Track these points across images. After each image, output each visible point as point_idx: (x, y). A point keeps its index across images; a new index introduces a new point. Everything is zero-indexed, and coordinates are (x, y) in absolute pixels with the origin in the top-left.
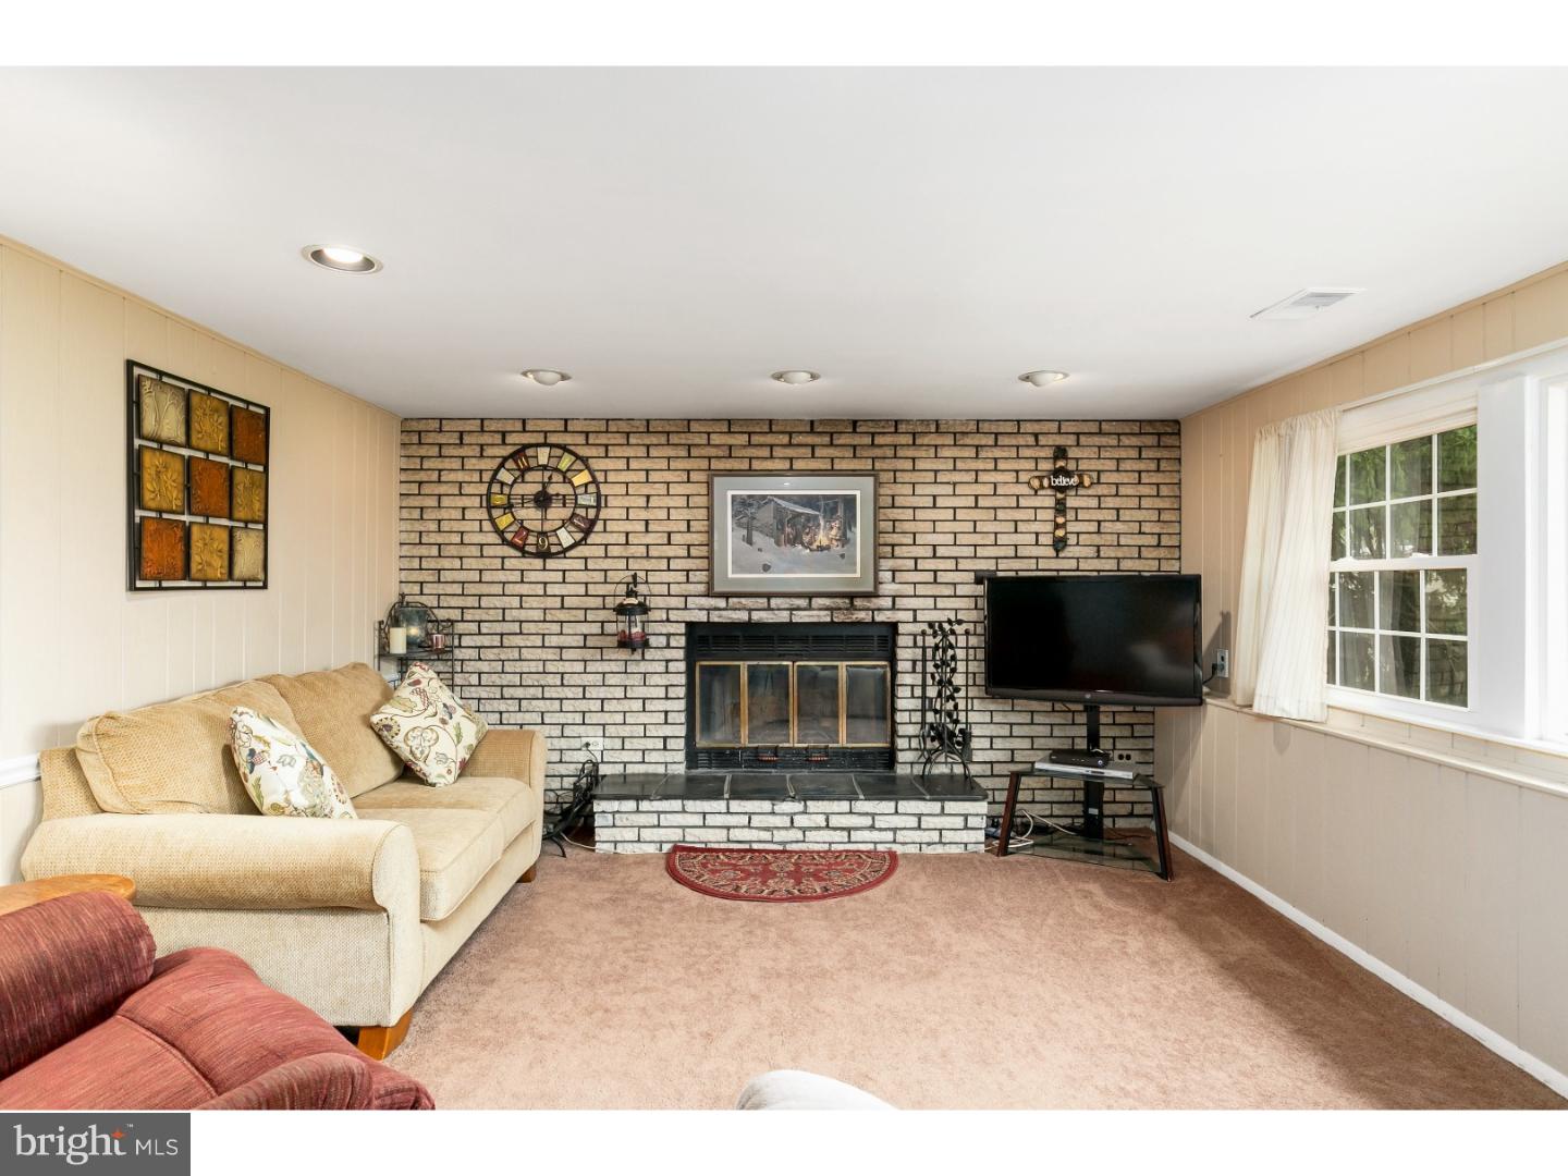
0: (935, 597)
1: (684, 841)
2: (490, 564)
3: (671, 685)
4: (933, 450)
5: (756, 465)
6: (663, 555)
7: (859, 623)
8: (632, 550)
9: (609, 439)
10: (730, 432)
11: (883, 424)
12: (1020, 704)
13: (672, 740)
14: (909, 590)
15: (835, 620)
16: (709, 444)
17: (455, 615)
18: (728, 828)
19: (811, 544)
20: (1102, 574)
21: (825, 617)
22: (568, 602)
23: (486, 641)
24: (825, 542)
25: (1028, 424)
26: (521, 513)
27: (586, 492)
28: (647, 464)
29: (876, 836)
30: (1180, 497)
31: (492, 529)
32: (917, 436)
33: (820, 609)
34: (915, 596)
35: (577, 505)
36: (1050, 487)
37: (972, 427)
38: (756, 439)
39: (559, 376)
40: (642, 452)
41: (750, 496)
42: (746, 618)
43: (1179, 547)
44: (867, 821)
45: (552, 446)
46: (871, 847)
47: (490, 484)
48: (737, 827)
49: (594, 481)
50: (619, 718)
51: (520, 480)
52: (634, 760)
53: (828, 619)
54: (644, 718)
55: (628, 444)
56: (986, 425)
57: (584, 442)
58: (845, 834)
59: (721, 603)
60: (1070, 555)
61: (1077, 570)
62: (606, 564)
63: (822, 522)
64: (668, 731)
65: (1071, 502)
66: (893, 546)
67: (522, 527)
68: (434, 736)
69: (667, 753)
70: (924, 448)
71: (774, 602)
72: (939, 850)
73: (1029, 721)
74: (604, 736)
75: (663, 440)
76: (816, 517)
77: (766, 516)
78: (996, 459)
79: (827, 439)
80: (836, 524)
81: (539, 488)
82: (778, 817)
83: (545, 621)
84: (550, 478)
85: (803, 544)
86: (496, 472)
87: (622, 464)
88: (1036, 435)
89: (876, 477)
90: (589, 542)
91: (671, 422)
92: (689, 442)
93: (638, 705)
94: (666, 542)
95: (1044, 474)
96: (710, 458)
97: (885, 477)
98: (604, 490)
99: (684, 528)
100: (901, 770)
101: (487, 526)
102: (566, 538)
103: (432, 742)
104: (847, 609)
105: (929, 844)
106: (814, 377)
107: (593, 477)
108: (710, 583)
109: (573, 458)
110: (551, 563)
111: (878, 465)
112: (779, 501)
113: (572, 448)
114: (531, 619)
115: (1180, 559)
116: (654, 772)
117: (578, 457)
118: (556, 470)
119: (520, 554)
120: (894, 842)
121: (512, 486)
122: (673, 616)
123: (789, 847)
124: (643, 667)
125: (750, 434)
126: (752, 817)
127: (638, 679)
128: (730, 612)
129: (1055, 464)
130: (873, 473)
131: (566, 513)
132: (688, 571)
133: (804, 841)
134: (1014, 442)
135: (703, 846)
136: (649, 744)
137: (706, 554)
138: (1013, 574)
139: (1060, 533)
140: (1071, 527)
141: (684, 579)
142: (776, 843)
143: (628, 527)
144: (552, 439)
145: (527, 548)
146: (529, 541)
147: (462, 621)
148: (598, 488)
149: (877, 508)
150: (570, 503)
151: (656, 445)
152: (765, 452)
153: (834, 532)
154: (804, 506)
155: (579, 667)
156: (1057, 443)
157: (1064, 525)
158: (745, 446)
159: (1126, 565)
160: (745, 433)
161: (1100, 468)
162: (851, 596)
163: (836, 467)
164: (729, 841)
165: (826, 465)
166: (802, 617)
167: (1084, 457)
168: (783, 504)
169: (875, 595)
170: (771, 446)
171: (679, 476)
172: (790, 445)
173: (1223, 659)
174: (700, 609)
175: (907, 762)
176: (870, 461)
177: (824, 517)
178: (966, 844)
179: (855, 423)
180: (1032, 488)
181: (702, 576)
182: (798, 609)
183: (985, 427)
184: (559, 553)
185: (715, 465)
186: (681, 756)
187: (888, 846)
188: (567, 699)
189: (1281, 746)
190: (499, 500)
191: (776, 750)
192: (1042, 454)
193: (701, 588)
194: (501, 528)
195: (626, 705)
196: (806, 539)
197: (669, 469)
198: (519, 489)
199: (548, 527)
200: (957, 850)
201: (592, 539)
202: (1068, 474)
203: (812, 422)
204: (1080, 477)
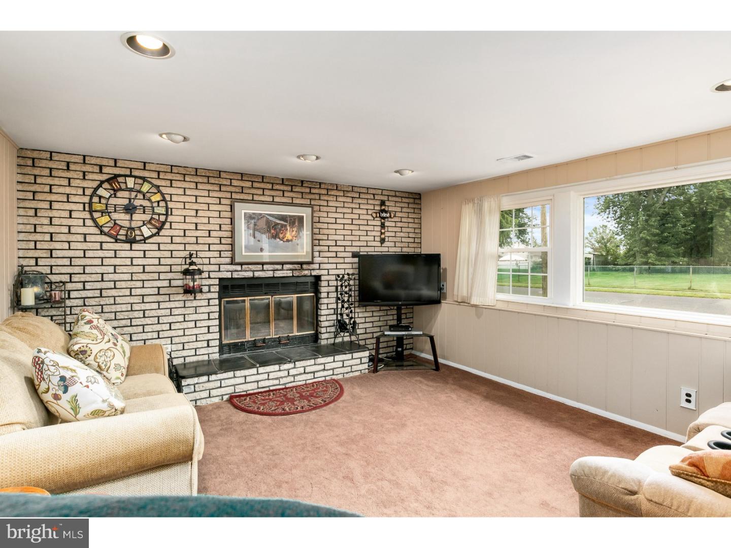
0: (336, 263)
1: (235, 392)
2: (92, 246)
3: (212, 312)
4: (335, 197)
5: (256, 198)
6: (206, 242)
7: (305, 276)
8: (187, 240)
9: (173, 177)
10: (242, 180)
11: (314, 183)
12: (369, 309)
13: (212, 341)
14: (326, 260)
15: (294, 275)
16: (231, 185)
17: (66, 278)
18: (258, 382)
19: (284, 238)
20: (397, 253)
21: (289, 274)
22: (147, 269)
23: (90, 294)
24: (290, 238)
25: (371, 190)
26: (115, 216)
27: (158, 206)
28: (197, 193)
29: (326, 373)
30: (421, 223)
31: (93, 225)
32: (329, 190)
33: (287, 270)
34: (328, 263)
35: (154, 213)
36: (380, 217)
37: (350, 189)
38: (255, 185)
39: (183, 138)
40: (193, 185)
41: (254, 214)
42: (252, 275)
43: (421, 243)
44: (322, 367)
45: (135, 177)
46: (324, 378)
47: (91, 197)
48: (262, 380)
49: (164, 200)
50: (181, 333)
51: (113, 196)
52: (190, 355)
53: (291, 275)
54: (196, 331)
55: (184, 181)
56: (356, 188)
57: (157, 177)
58: (312, 374)
59: (239, 268)
60: (386, 246)
61: (388, 252)
62: (172, 247)
63: (288, 228)
64: (209, 336)
65: (387, 224)
66: (319, 240)
67: (115, 224)
68: (112, 354)
69: (209, 348)
70: (332, 196)
71: (265, 267)
72: (351, 375)
73: (371, 315)
74: (171, 344)
75: (205, 180)
76: (285, 226)
77: (262, 224)
78: (359, 204)
79: (289, 188)
80: (295, 229)
81: (126, 202)
82: (282, 372)
83: (132, 280)
84: (136, 196)
85: (279, 238)
86: (96, 189)
87: (181, 191)
88: (374, 195)
89: (312, 208)
90: (160, 234)
91: (210, 171)
92: (220, 183)
93: (192, 324)
94: (208, 236)
95: (377, 211)
96: (231, 192)
97: (316, 208)
98: (170, 205)
99: (218, 228)
100: (323, 342)
101: (89, 222)
102: (146, 232)
103: (111, 358)
104: (299, 270)
105: (347, 373)
106: (317, 158)
107: (164, 197)
108: (233, 258)
109: (151, 186)
110: (135, 246)
111: (313, 203)
112: (268, 217)
113: (149, 179)
114: (122, 279)
115: (421, 248)
116: (203, 359)
117: (153, 185)
118: (139, 192)
119: (114, 241)
120: (333, 375)
121: (108, 199)
122: (212, 275)
123: (287, 386)
124: (195, 303)
125: (252, 182)
126: (270, 374)
127: (192, 310)
128: (243, 272)
129: (381, 207)
130: (311, 206)
131: (147, 217)
132: (220, 251)
133: (294, 382)
134: (366, 197)
135: (245, 393)
136: (199, 345)
137: (230, 242)
138: (366, 253)
139: (383, 236)
140: (387, 234)
141: (218, 256)
142: (281, 385)
143: (185, 226)
144: (135, 173)
145: (119, 237)
146: (120, 233)
147: (71, 282)
148: (166, 204)
149: (313, 222)
150: (148, 210)
151: (201, 183)
152: (260, 192)
153: (294, 233)
154: (280, 220)
155: (155, 306)
156: (381, 199)
157: (384, 233)
158: (250, 188)
159: (405, 250)
160: (250, 181)
161: (396, 210)
162: (301, 264)
163: (294, 202)
164: (258, 388)
165: (289, 201)
166: (279, 274)
167: (391, 206)
168: (271, 218)
169: (312, 263)
170: (263, 189)
171: (215, 201)
172: (272, 189)
173: (443, 285)
174: (227, 271)
175: (326, 338)
176: (309, 200)
177: (289, 226)
178: (361, 370)
179: (302, 182)
180: (373, 217)
181: (229, 254)
182: (277, 270)
183: (355, 189)
184: (141, 240)
185: (234, 196)
186: (217, 349)
187: (331, 377)
188: (147, 325)
189: (479, 316)
190: (98, 207)
191: (264, 340)
192: (376, 203)
193: (228, 260)
194: (101, 224)
195: (185, 325)
196: (281, 236)
197: (209, 197)
198: (113, 201)
199: (134, 225)
200: (358, 374)
201: (163, 232)
202: (386, 212)
203: (283, 179)
204: (390, 213)
